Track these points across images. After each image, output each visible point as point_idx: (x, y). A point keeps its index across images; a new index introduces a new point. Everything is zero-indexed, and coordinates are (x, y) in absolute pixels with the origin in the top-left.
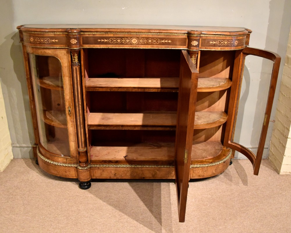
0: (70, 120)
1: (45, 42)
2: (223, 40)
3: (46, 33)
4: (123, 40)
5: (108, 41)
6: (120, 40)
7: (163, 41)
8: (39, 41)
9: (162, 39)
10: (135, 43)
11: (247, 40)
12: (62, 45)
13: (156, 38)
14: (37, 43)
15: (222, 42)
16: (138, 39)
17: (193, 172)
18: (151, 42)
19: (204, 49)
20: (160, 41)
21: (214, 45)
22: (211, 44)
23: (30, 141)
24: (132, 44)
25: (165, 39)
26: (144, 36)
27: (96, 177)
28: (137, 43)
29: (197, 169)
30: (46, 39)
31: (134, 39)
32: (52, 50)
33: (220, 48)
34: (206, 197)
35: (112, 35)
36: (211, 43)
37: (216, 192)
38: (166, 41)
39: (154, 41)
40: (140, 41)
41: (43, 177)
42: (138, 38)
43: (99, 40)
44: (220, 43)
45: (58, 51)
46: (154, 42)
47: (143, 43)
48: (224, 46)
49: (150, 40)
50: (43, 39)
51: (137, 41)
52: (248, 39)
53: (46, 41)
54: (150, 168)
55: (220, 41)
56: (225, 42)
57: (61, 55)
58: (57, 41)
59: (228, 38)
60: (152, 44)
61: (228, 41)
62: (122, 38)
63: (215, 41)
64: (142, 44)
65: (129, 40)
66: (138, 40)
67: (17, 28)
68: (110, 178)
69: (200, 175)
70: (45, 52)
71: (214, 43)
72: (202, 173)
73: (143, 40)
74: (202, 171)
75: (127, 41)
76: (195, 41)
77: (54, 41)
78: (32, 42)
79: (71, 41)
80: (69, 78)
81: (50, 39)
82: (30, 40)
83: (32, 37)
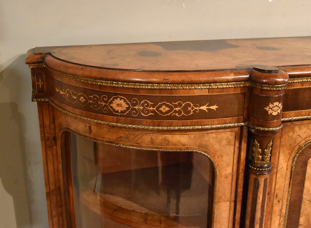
1: (176, 112)
8: (153, 111)
14: (140, 116)
30: (180, 105)
32: (193, 135)
45: (210, 135)
50: (167, 106)
53: (178, 109)
57: (217, 147)
58: (214, 107)
67: (27, 63)
70: (165, 139)
77: (204, 108)
78: (118, 112)
79: (267, 109)
80: (230, 203)
81: (192, 104)
82: (111, 105)
83: (121, 99)
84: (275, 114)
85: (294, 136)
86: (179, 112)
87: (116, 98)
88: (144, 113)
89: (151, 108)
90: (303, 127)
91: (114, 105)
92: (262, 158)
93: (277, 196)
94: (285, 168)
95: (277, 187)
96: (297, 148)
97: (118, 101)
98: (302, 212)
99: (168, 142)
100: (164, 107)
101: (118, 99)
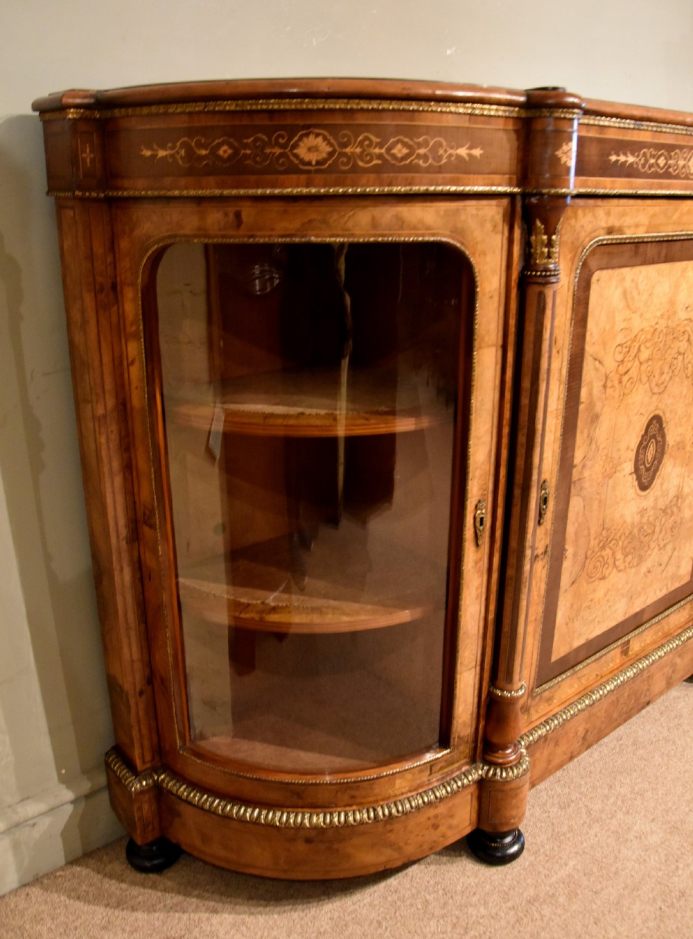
0: (476, 565)
1: (419, 156)
3: (433, 106)
5: (636, 163)
6: (665, 158)
8: (380, 156)
12: (497, 178)
14: (355, 169)
23: (59, 774)
24: (689, 178)
30: (426, 144)
35: (646, 136)
43: (614, 158)
50: (405, 145)
53: (422, 151)
58: (477, 152)
65: (684, 160)
75: (679, 162)
77: (463, 151)
78: (309, 163)
79: (559, 153)
80: (497, 351)
81: (444, 144)
82: (295, 151)
83: (317, 135)
84: (570, 164)
86: (425, 158)
87: (307, 135)
88: (363, 161)
89: (377, 151)
91: (302, 151)
92: (549, 252)
96: (579, 251)
97: (311, 141)
98: (583, 378)
99: (401, 222)
100: (399, 146)
101: (312, 137)
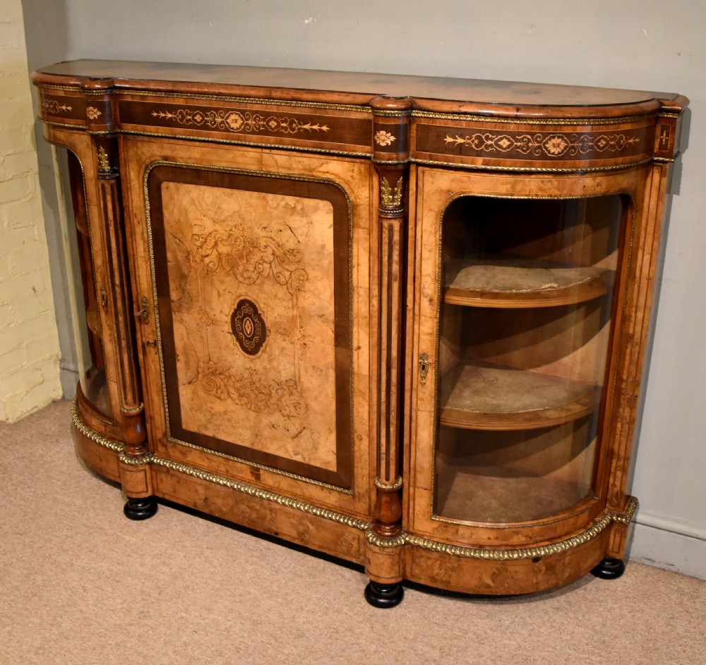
0: (106, 322)
1: (51, 109)
2: (491, 132)
4: (207, 116)
5: (175, 118)
6: (201, 116)
7: (307, 127)
9: (304, 119)
10: (237, 129)
11: (667, 140)
12: (79, 121)
13: (290, 115)
15: (487, 138)
16: (244, 116)
17: (413, 561)
18: (276, 127)
19: (425, 159)
20: (300, 124)
21: (461, 149)
22: (449, 143)
24: (229, 131)
25: (312, 120)
26: (257, 108)
27: (163, 493)
28: (240, 127)
29: (424, 553)
30: (52, 104)
31: (233, 117)
33: (480, 160)
34: (420, 652)
35: (180, 102)
36: (449, 139)
37: (469, 649)
38: (316, 127)
39: (284, 125)
40: (249, 122)
41: (77, 461)
42: (243, 112)
43: (155, 114)
44: (481, 142)
45: (75, 135)
46: (283, 127)
47: (256, 128)
48: (498, 154)
49: (273, 122)
50: (48, 103)
51: (240, 122)
52: (667, 135)
54: (291, 509)
55: (478, 137)
56: (502, 139)
57: (81, 148)
58: (69, 108)
59: (512, 128)
60: (278, 134)
61: (514, 138)
62: (204, 110)
63: (462, 136)
64: (253, 133)
65: (222, 118)
66: (243, 120)
68: (195, 506)
69: (436, 577)
71: (460, 141)
72: (443, 571)
73: (255, 120)
74: (440, 565)
75: (216, 119)
76: (384, 133)
77: (64, 108)
81: (57, 103)
84: (92, 118)
85: (139, 152)
90: (144, 144)
93: (136, 216)
94: (137, 186)
95: (134, 206)
96: (144, 166)
98: (167, 246)
